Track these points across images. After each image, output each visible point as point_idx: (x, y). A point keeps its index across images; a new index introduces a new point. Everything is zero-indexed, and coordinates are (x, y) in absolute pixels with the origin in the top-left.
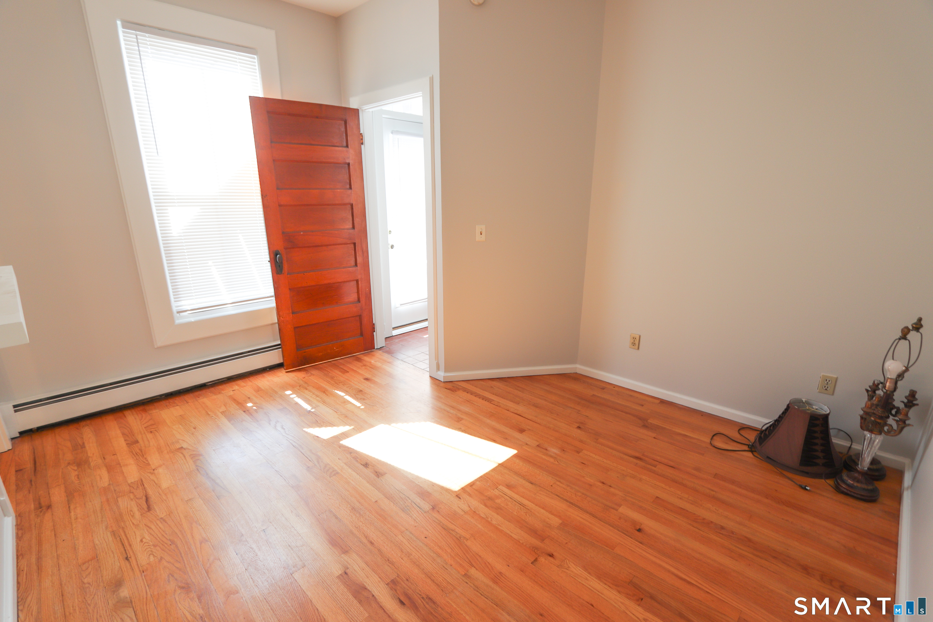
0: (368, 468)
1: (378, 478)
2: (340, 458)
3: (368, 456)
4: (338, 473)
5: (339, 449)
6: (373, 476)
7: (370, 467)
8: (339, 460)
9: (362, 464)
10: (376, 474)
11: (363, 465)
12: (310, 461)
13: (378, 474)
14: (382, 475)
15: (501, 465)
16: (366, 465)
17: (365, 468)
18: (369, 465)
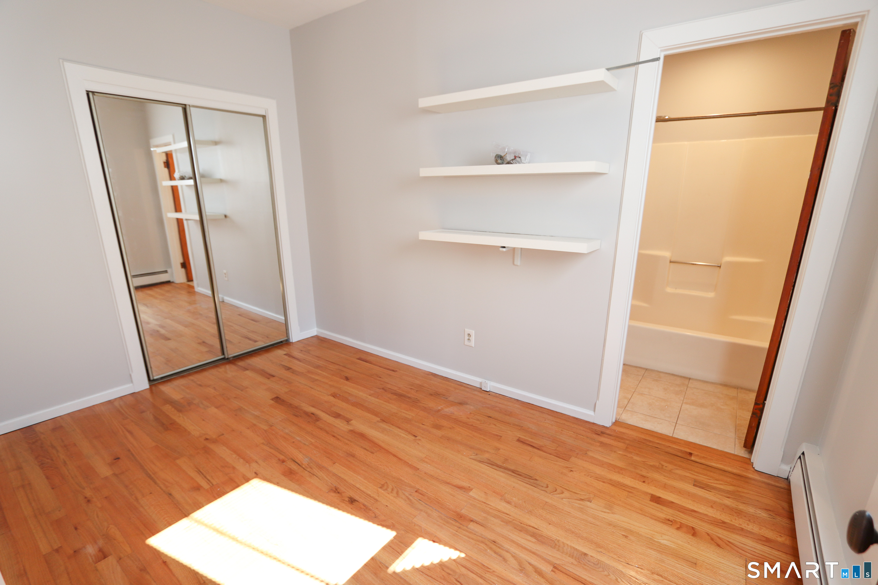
0: (349, 498)
1: (335, 487)
2: (386, 507)
3: (352, 514)
4: (381, 488)
5: (393, 522)
6: (342, 489)
7: (347, 499)
8: (387, 505)
9: (357, 502)
10: (338, 491)
11: (355, 500)
12: (420, 500)
13: (336, 491)
14: (332, 490)
15: (185, 514)
16: (352, 501)
17: (352, 496)
18: (349, 501)
